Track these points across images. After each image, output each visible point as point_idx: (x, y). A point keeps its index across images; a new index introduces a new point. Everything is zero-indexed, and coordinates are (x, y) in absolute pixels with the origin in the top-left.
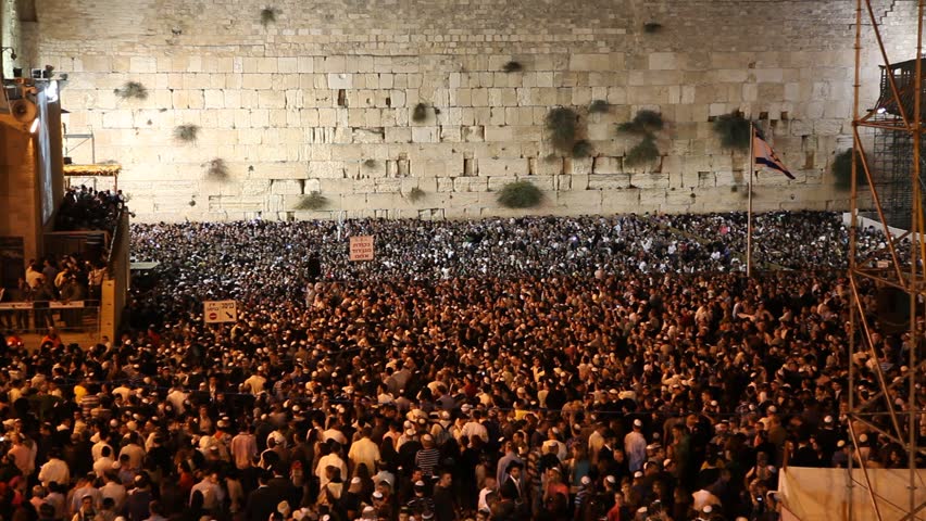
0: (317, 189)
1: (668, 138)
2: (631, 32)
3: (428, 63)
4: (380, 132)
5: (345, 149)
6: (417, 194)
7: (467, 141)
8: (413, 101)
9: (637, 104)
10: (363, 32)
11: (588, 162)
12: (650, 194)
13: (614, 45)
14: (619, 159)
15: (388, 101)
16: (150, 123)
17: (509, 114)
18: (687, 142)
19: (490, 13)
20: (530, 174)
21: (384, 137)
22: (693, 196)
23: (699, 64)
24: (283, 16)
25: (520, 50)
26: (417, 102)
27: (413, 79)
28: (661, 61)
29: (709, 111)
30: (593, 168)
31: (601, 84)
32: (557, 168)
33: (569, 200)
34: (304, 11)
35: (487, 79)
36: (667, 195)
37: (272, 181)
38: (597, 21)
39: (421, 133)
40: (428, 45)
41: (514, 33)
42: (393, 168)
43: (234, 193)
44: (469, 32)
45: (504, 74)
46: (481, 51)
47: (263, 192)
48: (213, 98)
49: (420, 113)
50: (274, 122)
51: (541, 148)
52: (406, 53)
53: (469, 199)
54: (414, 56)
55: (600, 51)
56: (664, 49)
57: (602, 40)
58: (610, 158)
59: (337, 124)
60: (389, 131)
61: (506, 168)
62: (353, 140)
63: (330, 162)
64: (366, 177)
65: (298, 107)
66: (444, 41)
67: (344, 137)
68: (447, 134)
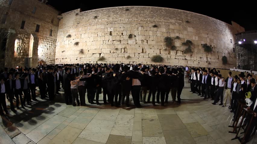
0: (103, 56)
1: (193, 48)
2: (183, 22)
3: (133, 25)
4: (120, 41)
5: (111, 45)
6: (129, 57)
7: (143, 44)
8: (129, 33)
9: (186, 38)
10: (117, 18)
11: (175, 51)
12: (190, 61)
13: (180, 24)
14: (183, 51)
15: (122, 34)
16: (71, 42)
17: (154, 38)
18: (197, 49)
19: (149, 14)
20: (160, 53)
21: (121, 43)
22: (199, 63)
23: (198, 32)
24: (99, 17)
25: (157, 23)
26: (130, 34)
27: (129, 28)
28: (190, 29)
29: (201, 43)
30: (176, 53)
31: (177, 32)
32: (167, 52)
33: (170, 61)
34: (104, 16)
35: (149, 29)
36: (193, 62)
37: (93, 54)
38: (175, 19)
39: (130, 42)
40: (133, 21)
41: (155, 19)
42: (123, 50)
43: (85, 57)
44: (144, 18)
45: (153, 28)
46: (147, 22)
47: (91, 57)
48: (83, 36)
49: (130, 36)
50: (94, 40)
51: (163, 47)
52: (127, 22)
53: (143, 59)
54: (129, 23)
55: (176, 25)
56: (191, 27)
57: (177, 23)
58: (180, 51)
59: (109, 39)
60: (122, 41)
61: (154, 52)
62: (113, 43)
63: (107, 49)
64: (116, 53)
65: (100, 36)
66: (137, 20)
67: (111, 42)
68: (138, 42)
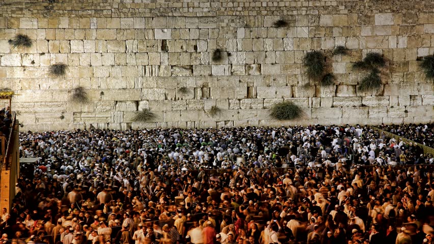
0: (147, 107)
1: (388, 71)
3: (223, 21)
4: (190, 69)
5: (166, 80)
6: (215, 110)
7: (249, 75)
8: (213, 47)
9: (367, 48)
11: (332, 88)
12: (376, 110)
13: (351, 8)
14: (354, 86)
15: (196, 48)
16: (33, 62)
17: (278, 56)
18: (402, 74)
20: (293, 97)
21: (193, 72)
22: (406, 112)
23: (410, 21)
25: (285, 12)
26: (215, 48)
27: (213, 32)
28: (382, 19)
29: (417, 53)
30: (336, 92)
31: (341, 34)
32: (311, 92)
33: (319, 114)
35: (263, 32)
36: (388, 111)
37: (117, 102)
39: (217, 70)
40: (223, 9)
41: (282, 1)
42: (199, 93)
43: (92, 110)
45: (275, 29)
47: (110, 110)
48: (76, 46)
49: (218, 56)
50: (118, 62)
51: (300, 79)
52: (208, 15)
53: (251, 114)
54: (213, 17)
55: (341, 12)
56: (386, 11)
57: (342, 5)
58: (348, 85)
59: (161, 63)
60: (196, 68)
61: (276, 93)
62: (172, 74)
63: (156, 89)
64: (180, 99)
65: (134, 51)
66: (234, 7)
67: (166, 72)
68: (235, 70)
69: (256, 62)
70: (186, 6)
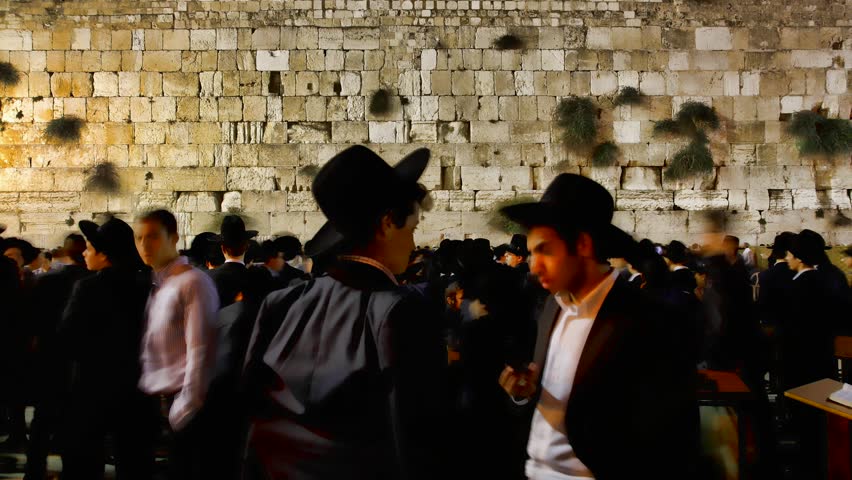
0: (237, 204)
1: (724, 141)
3: (392, 36)
4: (325, 129)
5: (277, 150)
7: (445, 142)
8: (371, 85)
9: (681, 94)
11: (614, 172)
13: (647, 16)
14: (657, 169)
15: (337, 87)
16: (20, 115)
17: (504, 106)
18: (751, 147)
20: (535, 188)
21: (330, 136)
23: (764, 43)
25: (517, 21)
26: (376, 88)
27: (372, 57)
28: (710, 37)
29: (781, 107)
30: (622, 181)
31: (631, 66)
35: (473, 59)
37: (179, 193)
39: (382, 130)
40: (392, 14)
43: (128, 208)
45: (497, 54)
48: (103, 85)
49: (381, 103)
50: (182, 114)
51: (548, 153)
52: (362, 24)
53: (448, 221)
54: (372, 28)
55: (628, 23)
56: (716, 23)
57: (630, 10)
58: (645, 167)
59: (267, 117)
60: (337, 127)
61: (500, 180)
62: (289, 139)
63: (256, 169)
64: (305, 189)
65: (216, 94)
66: (414, 9)
67: (276, 134)
68: (418, 132)
69: (459, 116)
70: (320, 7)
